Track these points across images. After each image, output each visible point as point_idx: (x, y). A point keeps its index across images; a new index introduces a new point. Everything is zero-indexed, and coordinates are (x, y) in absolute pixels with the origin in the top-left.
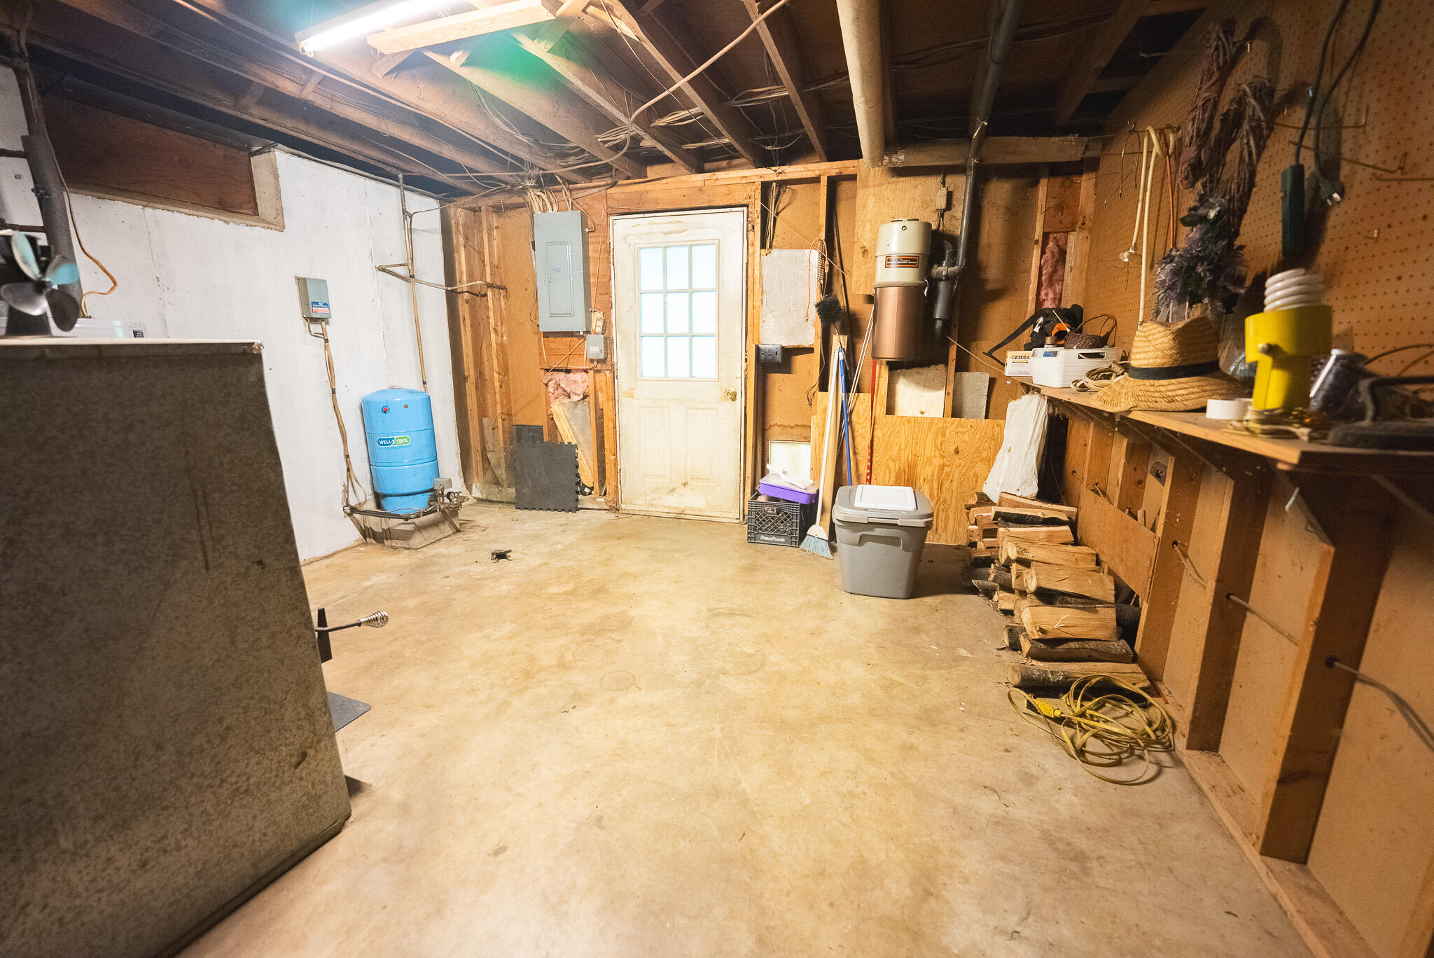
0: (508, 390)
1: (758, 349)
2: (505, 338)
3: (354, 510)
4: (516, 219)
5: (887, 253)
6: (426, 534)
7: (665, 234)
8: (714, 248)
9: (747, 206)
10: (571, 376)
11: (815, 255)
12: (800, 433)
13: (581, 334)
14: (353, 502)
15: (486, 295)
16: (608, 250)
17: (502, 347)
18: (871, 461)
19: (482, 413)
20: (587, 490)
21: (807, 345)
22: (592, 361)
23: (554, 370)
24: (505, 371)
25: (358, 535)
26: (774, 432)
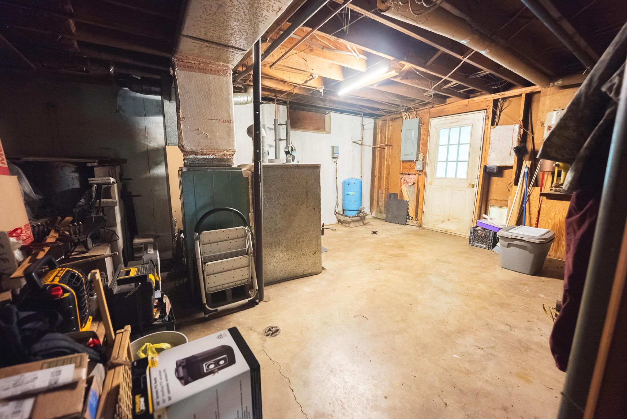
0: (388, 180)
1: (485, 167)
2: (390, 163)
3: (337, 213)
4: (398, 122)
5: (549, 125)
6: (355, 223)
7: (451, 123)
8: (470, 127)
9: (486, 109)
10: (410, 176)
11: (517, 127)
12: (503, 203)
13: (414, 161)
14: (337, 211)
15: (385, 148)
16: (428, 131)
17: (388, 166)
18: (538, 218)
19: (379, 188)
20: (410, 218)
21: (510, 165)
22: (418, 171)
23: (404, 174)
24: (388, 174)
25: (337, 221)
26: (491, 202)
